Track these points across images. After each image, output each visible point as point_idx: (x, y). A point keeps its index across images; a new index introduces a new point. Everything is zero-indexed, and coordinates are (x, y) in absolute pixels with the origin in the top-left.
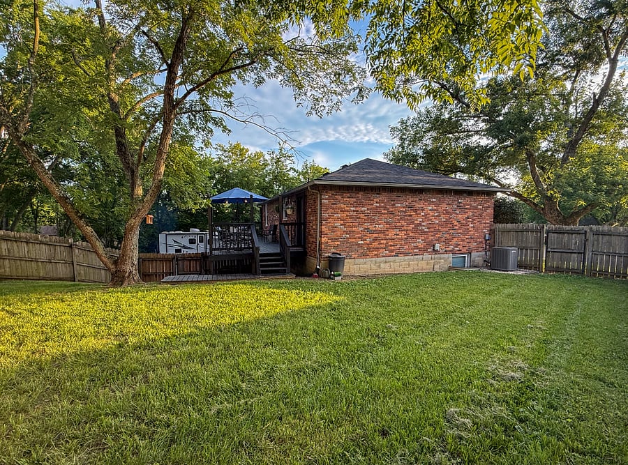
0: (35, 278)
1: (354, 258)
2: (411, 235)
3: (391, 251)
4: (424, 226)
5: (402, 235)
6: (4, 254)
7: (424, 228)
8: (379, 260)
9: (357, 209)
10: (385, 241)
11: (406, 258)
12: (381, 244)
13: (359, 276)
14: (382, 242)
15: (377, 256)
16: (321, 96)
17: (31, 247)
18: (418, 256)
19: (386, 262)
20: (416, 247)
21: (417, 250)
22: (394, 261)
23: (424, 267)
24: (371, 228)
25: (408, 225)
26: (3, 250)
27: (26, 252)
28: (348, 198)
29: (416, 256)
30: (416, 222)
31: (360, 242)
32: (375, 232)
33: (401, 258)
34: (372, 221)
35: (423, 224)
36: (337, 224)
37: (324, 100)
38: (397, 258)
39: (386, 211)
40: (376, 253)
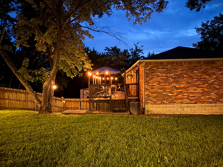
0: (18, 108)
1: (166, 104)
2: (206, 90)
3: (191, 100)
4: (215, 84)
5: (199, 90)
6: (6, 98)
7: (216, 86)
8: (183, 105)
9: (167, 75)
10: (187, 94)
11: (203, 105)
12: (185, 95)
13: (169, 114)
14: (185, 94)
15: (182, 103)
16: (140, 12)
17: (18, 95)
18: (212, 104)
19: (188, 107)
20: (210, 98)
21: (212, 100)
22: (194, 107)
23: (217, 111)
24: (177, 86)
25: (204, 84)
26: (6, 96)
27: (15, 97)
28: (162, 68)
29: (211, 104)
30: (209, 82)
31: (170, 95)
32: (180, 88)
33: (199, 105)
34: (177, 82)
35: (215, 83)
36: (155, 84)
37: (142, 14)
38: (196, 104)
39: (187, 76)
40: (181, 101)
